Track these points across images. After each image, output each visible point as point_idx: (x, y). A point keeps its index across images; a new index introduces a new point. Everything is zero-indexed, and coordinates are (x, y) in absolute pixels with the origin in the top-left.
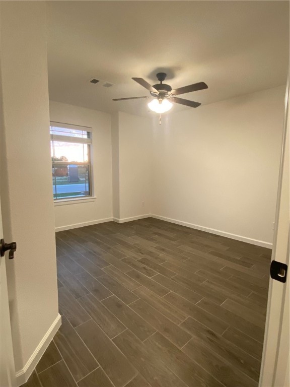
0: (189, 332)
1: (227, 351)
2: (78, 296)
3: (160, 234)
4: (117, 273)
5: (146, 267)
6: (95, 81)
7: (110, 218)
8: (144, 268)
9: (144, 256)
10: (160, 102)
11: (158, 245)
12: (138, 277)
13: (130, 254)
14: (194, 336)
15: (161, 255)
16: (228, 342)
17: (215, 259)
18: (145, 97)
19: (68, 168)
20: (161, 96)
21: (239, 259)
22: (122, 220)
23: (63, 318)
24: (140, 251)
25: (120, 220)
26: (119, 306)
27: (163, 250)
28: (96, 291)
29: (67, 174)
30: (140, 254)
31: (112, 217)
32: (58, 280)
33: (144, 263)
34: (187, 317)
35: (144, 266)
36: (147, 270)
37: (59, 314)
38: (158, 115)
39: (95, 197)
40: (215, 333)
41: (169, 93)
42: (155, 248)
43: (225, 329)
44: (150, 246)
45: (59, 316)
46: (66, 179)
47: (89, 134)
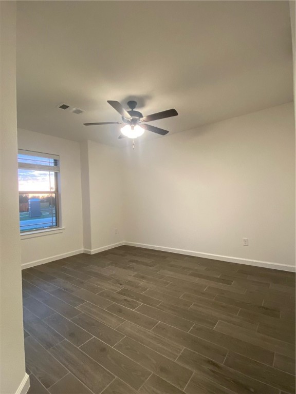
0: (187, 367)
1: (234, 381)
2: (49, 345)
3: (137, 261)
4: (94, 310)
5: (128, 298)
6: (64, 107)
7: (81, 250)
8: (125, 300)
9: (123, 287)
10: (133, 128)
11: (136, 273)
12: (120, 311)
13: (107, 286)
14: (195, 371)
15: (142, 283)
16: (232, 370)
17: (197, 280)
18: (117, 123)
19: (29, 203)
20: (134, 122)
21: (219, 277)
22: (94, 251)
23: (31, 378)
24: (118, 282)
25: (91, 251)
26: (103, 350)
27: (143, 277)
28: (72, 335)
29: (28, 209)
30: (119, 285)
31: (83, 249)
32: (24, 331)
33: (124, 295)
34: (183, 348)
35: (125, 297)
36: (129, 301)
37: (26, 374)
38: (131, 140)
39: (63, 227)
40: (216, 362)
41: (141, 119)
42: (134, 276)
43: (225, 356)
44: (129, 275)
45: (27, 376)
46: (26, 214)
47: (56, 162)
